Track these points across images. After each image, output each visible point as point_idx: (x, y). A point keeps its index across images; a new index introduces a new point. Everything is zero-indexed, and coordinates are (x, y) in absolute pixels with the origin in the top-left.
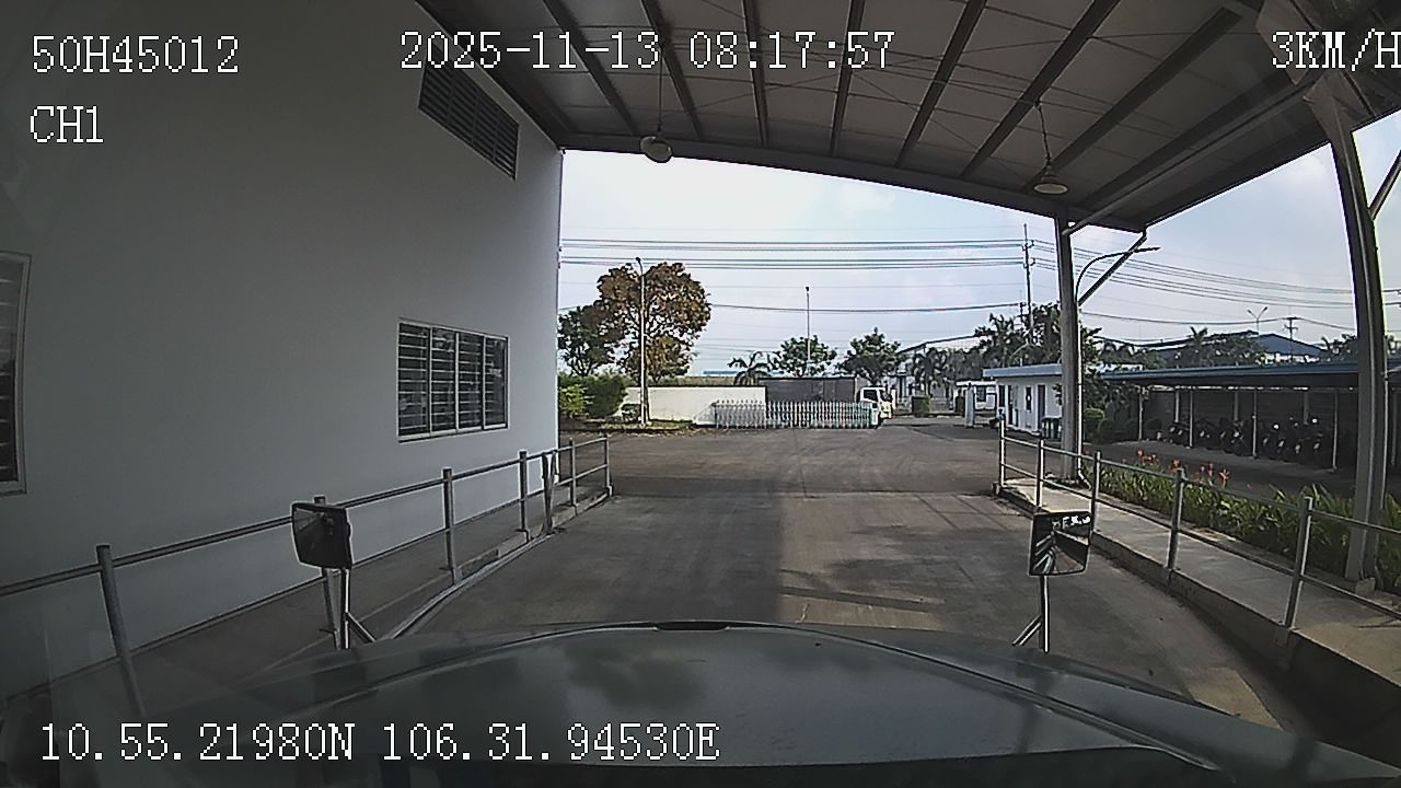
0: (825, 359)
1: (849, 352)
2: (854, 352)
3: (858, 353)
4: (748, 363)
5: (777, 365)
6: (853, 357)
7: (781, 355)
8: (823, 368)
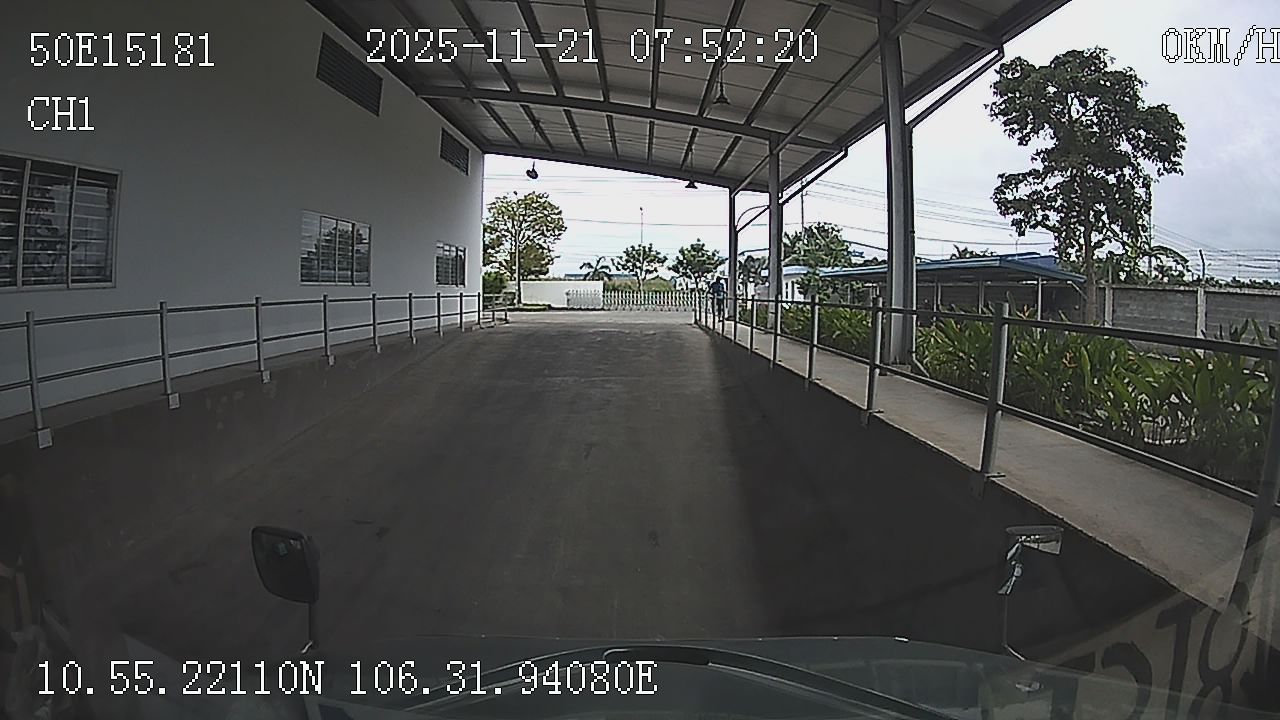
0: (658, 262)
1: (677, 258)
2: (681, 258)
3: (684, 259)
4: (594, 264)
5: (620, 267)
6: (680, 262)
7: (624, 259)
8: (656, 270)
